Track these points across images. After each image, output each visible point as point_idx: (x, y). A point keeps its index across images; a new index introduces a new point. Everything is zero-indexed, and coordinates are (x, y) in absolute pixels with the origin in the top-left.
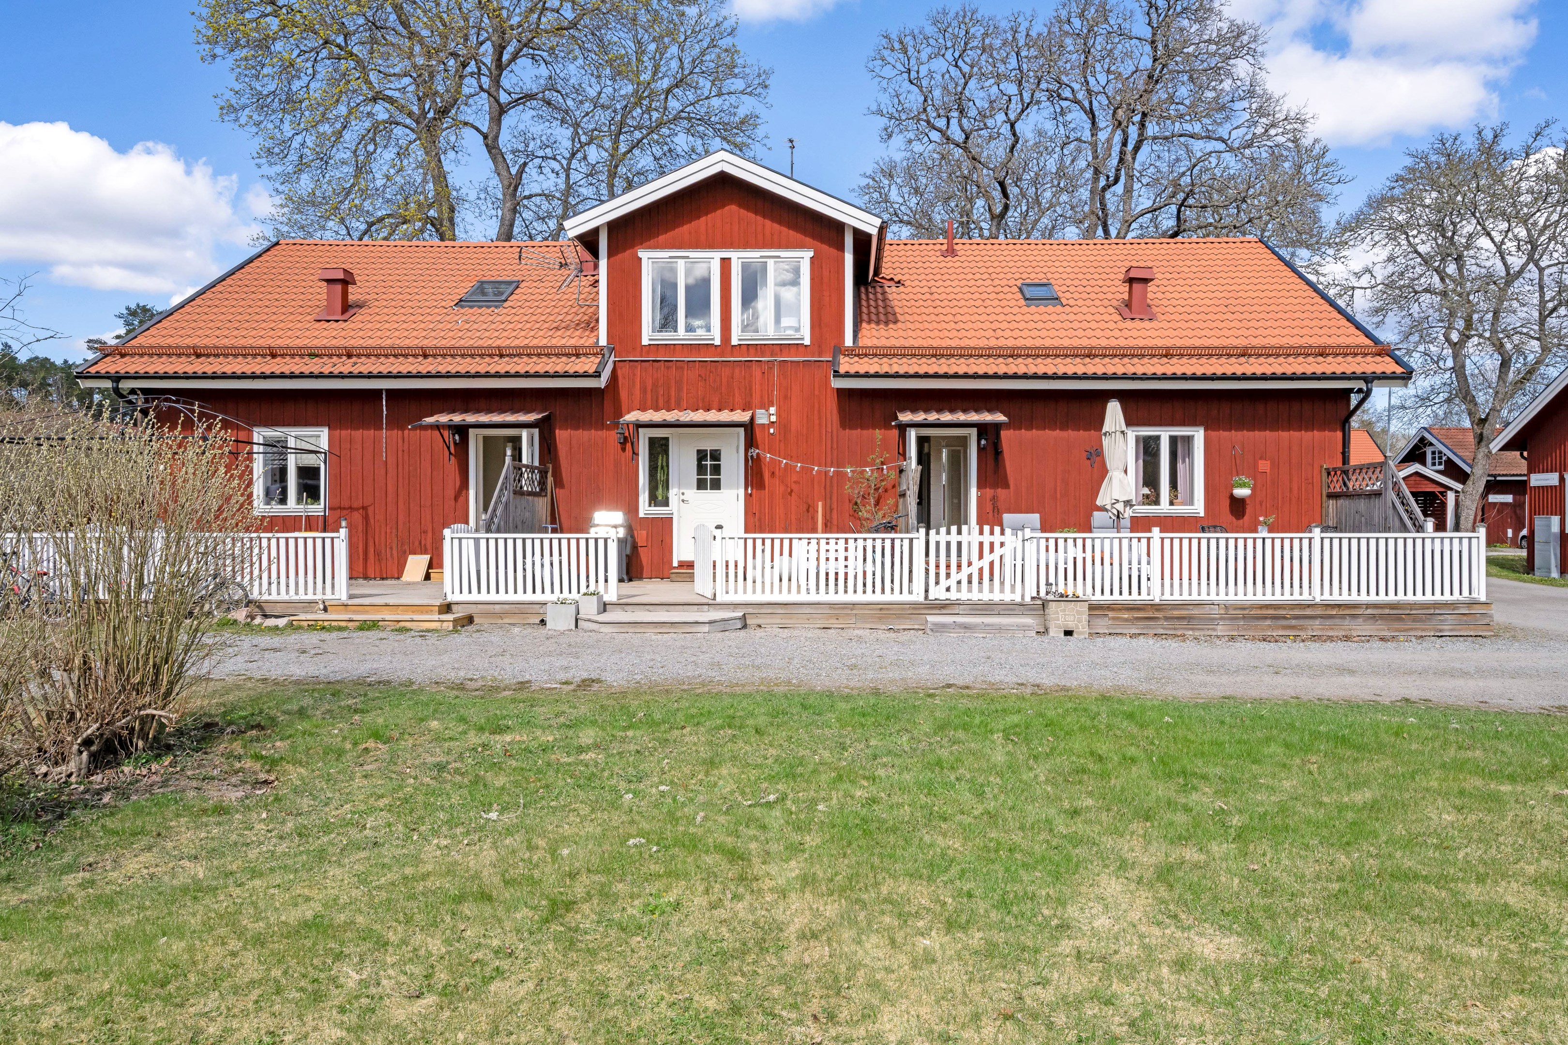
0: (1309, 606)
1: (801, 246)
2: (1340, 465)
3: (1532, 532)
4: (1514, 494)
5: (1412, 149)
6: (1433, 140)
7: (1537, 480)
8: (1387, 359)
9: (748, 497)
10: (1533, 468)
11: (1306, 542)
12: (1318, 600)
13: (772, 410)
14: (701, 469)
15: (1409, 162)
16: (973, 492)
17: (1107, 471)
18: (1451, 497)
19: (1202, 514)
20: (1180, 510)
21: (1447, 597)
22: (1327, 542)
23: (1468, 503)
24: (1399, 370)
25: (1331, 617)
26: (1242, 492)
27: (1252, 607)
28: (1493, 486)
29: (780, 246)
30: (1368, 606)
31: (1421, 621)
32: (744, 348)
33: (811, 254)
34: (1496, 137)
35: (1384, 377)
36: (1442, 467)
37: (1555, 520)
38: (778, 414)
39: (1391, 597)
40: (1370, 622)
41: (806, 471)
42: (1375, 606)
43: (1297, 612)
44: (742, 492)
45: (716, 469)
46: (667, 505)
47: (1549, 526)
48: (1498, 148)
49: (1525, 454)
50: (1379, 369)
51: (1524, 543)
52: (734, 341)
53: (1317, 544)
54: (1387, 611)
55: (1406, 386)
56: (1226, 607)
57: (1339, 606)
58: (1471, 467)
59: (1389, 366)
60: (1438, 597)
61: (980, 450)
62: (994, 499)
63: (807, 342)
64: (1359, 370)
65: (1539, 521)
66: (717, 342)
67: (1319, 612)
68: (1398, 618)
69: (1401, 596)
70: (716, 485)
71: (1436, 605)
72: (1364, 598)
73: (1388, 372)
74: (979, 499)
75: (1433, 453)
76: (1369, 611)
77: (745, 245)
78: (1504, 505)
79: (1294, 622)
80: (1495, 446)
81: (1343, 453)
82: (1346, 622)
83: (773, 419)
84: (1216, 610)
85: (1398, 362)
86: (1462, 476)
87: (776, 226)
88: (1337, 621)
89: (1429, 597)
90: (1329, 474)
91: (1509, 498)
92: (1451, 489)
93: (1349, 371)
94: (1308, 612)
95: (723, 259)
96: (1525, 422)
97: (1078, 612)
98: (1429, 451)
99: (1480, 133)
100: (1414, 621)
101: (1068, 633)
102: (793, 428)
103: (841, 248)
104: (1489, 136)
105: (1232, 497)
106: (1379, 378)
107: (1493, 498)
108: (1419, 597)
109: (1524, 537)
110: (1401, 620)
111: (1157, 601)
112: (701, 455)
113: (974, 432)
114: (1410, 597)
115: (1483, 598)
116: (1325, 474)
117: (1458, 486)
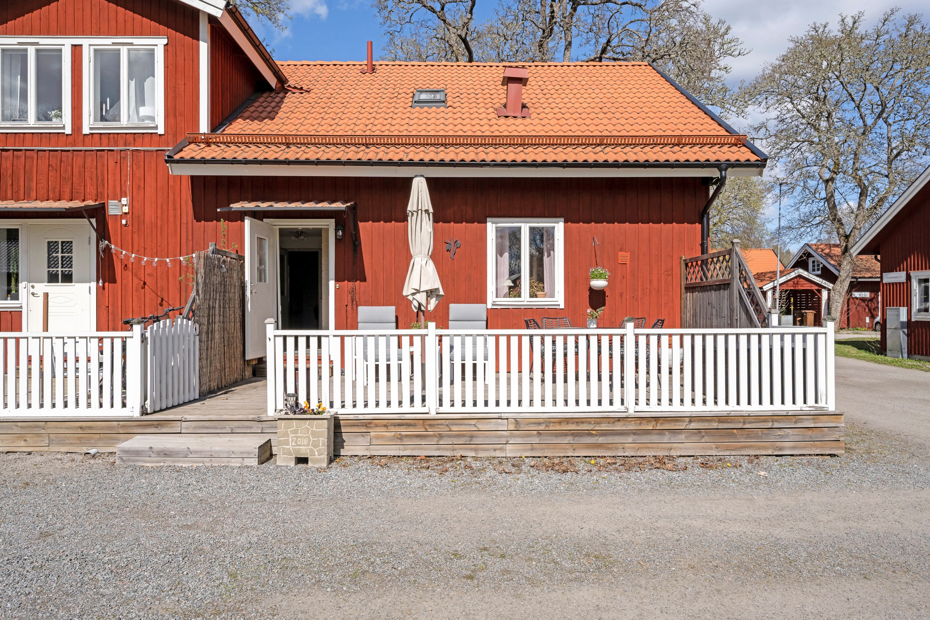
0: (619, 419)
1: (156, 34)
2: (699, 254)
3: (884, 320)
4: (871, 292)
5: (794, 36)
6: (809, 28)
7: (890, 278)
8: (744, 149)
9: (100, 291)
10: (886, 268)
11: (616, 340)
12: (631, 412)
13: (124, 201)
14: (51, 262)
15: (792, 45)
16: (332, 284)
17: (411, 257)
18: (825, 294)
19: (562, 306)
20: (541, 301)
21: (789, 406)
22: (642, 340)
23: (837, 297)
24: (753, 158)
25: (647, 432)
26: (599, 283)
27: (549, 421)
28: (855, 286)
29: (133, 33)
30: (692, 419)
31: (757, 436)
32: (97, 137)
33: (165, 41)
34: (854, 23)
35: (737, 164)
36: (819, 272)
37: (903, 311)
38: (132, 206)
39: (722, 407)
40: (695, 438)
41: (162, 263)
42: (701, 418)
43: (604, 427)
44: (93, 285)
45: (68, 262)
46: (17, 299)
47: (898, 315)
48: (857, 31)
49: (879, 257)
50: (733, 158)
51: (878, 327)
52: (86, 130)
53: (630, 341)
54: (715, 425)
55: (761, 174)
56: (517, 421)
57: (656, 419)
58: (839, 271)
59: (744, 154)
60: (777, 406)
61: (338, 241)
62: (353, 291)
63: (161, 130)
64: (713, 158)
65: (890, 312)
66: (68, 130)
67: (632, 427)
68: (729, 433)
69: (733, 406)
70: (68, 278)
71: (775, 417)
72: (688, 408)
73: (743, 160)
74: (337, 291)
75: (814, 262)
76: (693, 425)
77: (98, 32)
78: (863, 300)
79: (601, 440)
80: (854, 251)
81: (702, 245)
82: (665, 439)
83: (126, 209)
84: (503, 425)
85: (754, 151)
86: (832, 278)
87: (130, 13)
88: (655, 438)
89: (766, 406)
90: (687, 265)
91: (867, 295)
92: (825, 288)
93: (702, 158)
94: (618, 427)
95: (74, 46)
96: (879, 230)
97: (314, 434)
98: (811, 260)
99: (843, 21)
100: (748, 436)
101: (302, 460)
102: (147, 220)
103: (196, 37)
104: (849, 21)
105: (591, 290)
106: (733, 166)
107: (857, 294)
108: (755, 407)
109: (878, 323)
110: (733, 435)
111: (433, 414)
112: (52, 246)
113: (331, 223)
114: (744, 407)
115: (831, 407)
116: (683, 266)
117: (830, 286)
